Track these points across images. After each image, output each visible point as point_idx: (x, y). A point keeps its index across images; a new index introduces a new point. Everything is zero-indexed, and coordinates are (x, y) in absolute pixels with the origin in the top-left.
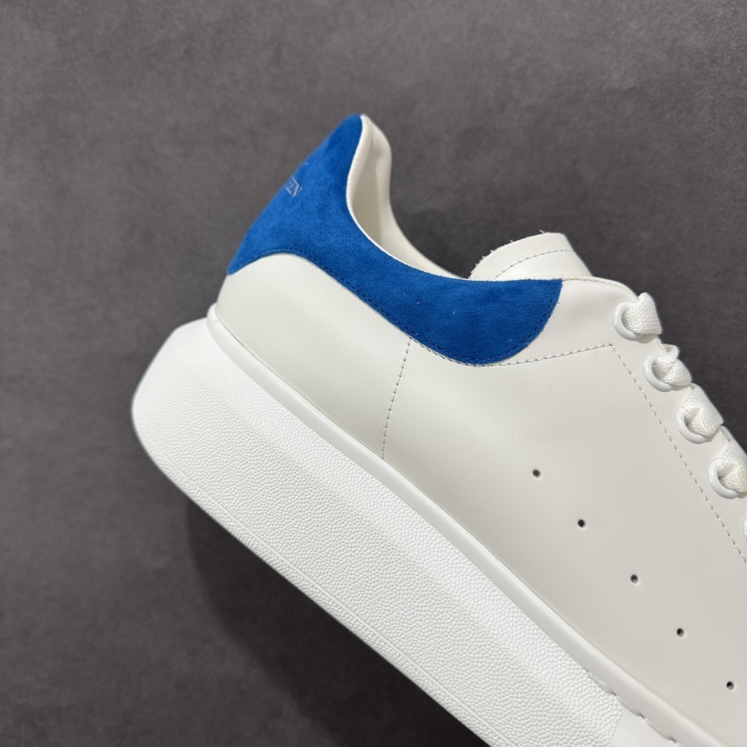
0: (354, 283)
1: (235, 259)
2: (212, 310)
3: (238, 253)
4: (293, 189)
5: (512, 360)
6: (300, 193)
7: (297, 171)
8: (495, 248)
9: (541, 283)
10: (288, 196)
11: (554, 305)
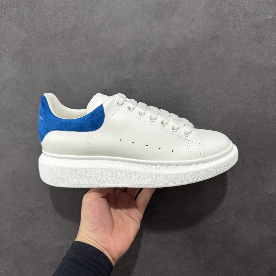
0: (66, 129)
1: (40, 139)
2: (43, 151)
3: (40, 137)
4: (41, 118)
5: (104, 124)
6: (43, 118)
7: (39, 113)
8: (87, 105)
9: (99, 107)
10: (41, 120)
11: (104, 110)
